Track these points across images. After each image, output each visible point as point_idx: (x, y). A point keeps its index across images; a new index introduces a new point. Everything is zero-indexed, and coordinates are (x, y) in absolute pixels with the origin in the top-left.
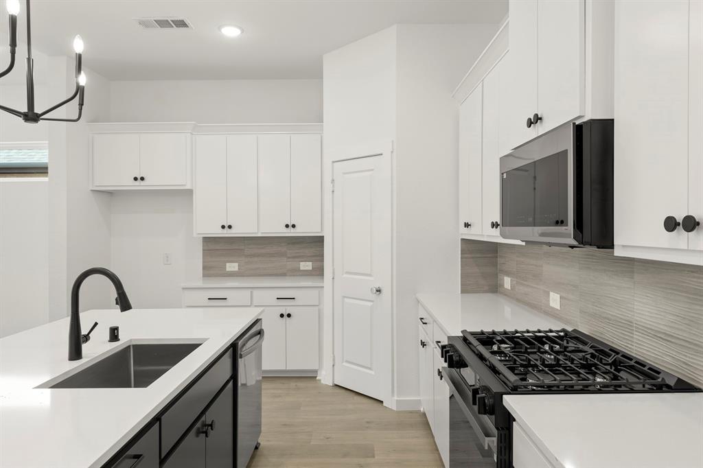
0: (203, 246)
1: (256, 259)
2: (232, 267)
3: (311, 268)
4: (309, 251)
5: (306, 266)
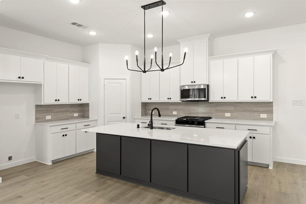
0: (36, 109)
1: (58, 113)
2: (48, 117)
3: (77, 116)
4: (77, 109)
5: (76, 115)
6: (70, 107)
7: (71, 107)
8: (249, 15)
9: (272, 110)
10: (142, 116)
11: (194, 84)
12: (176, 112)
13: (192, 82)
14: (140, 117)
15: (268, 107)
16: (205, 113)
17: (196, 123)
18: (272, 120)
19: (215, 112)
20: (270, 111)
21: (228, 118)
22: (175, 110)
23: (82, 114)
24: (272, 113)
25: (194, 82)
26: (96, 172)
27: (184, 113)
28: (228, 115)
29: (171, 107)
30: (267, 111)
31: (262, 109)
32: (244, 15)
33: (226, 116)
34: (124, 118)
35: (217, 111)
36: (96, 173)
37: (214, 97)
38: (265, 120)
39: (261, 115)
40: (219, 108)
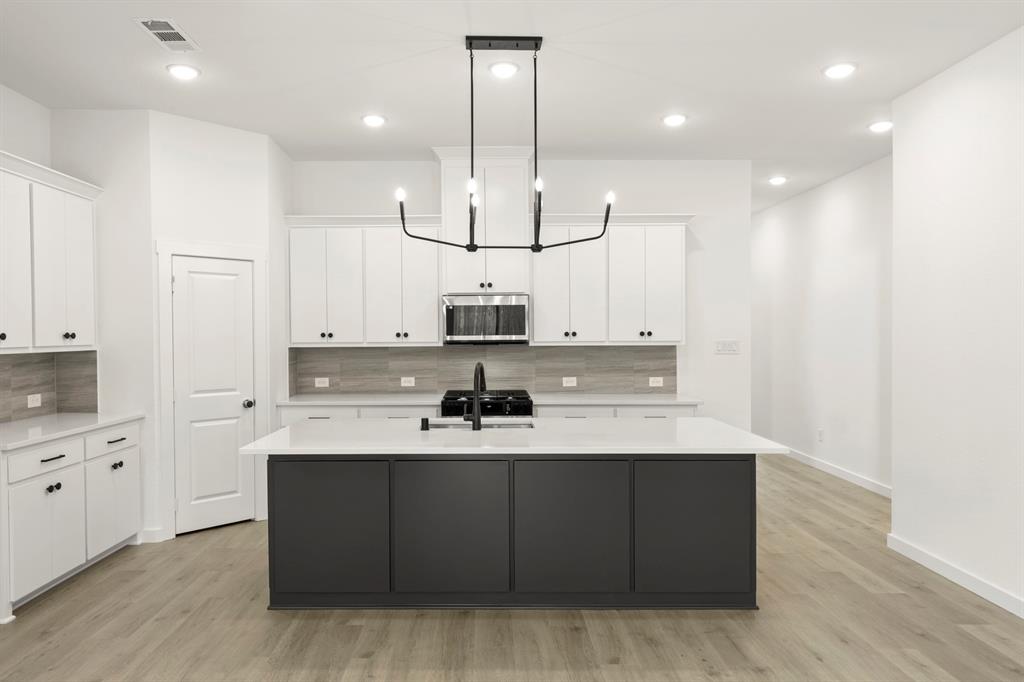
3: (39, 404)
4: (36, 377)
5: (34, 400)
6: (14, 366)
7: (20, 365)
8: (675, 121)
9: (675, 368)
10: (291, 396)
11: (489, 290)
12: (413, 379)
13: (482, 285)
14: (287, 401)
15: (664, 358)
16: (507, 379)
17: (508, 409)
18: (674, 391)
19: (534, 376)
20: (669, 370)
21: (570, 391)
22: (408, 373)
23: (53, 395)
24: (675, 374)
25: (490, 285)
26: (268, 604)
27: (440, 382)
28: (570, 382)
29: (394, 364)
30: (665, 369)
31: (652, 364)
32: (662, 119)
33: (564, 385)
34: (250, 404)
35: (540, 372)
36: (269, 609)
37: (543, 331)
38: (660, 392)
39: (651, 379)
40: (548, 364)
